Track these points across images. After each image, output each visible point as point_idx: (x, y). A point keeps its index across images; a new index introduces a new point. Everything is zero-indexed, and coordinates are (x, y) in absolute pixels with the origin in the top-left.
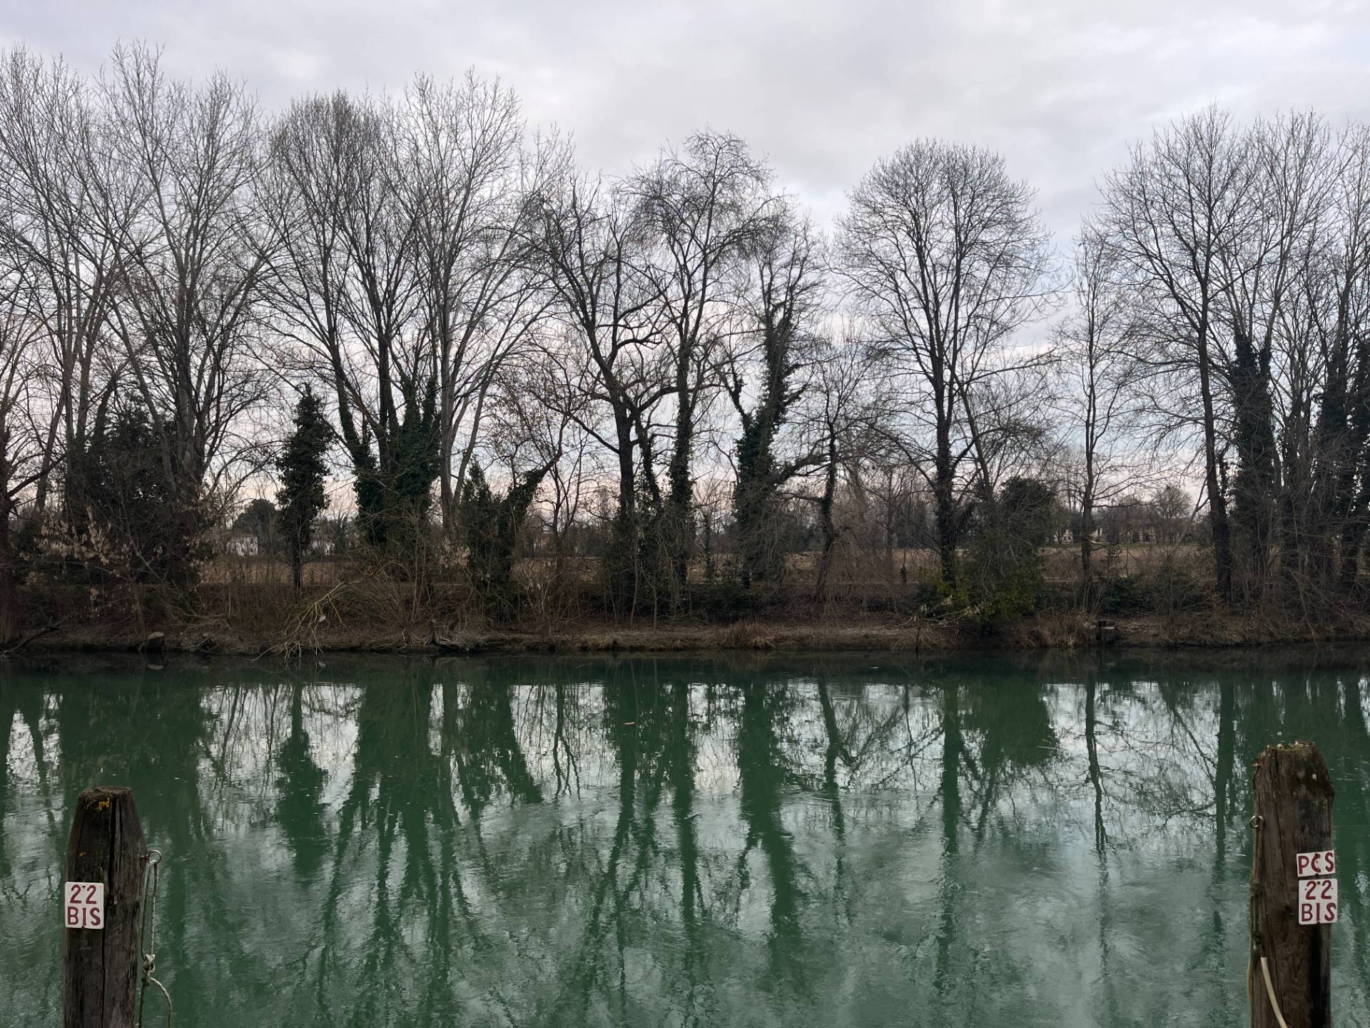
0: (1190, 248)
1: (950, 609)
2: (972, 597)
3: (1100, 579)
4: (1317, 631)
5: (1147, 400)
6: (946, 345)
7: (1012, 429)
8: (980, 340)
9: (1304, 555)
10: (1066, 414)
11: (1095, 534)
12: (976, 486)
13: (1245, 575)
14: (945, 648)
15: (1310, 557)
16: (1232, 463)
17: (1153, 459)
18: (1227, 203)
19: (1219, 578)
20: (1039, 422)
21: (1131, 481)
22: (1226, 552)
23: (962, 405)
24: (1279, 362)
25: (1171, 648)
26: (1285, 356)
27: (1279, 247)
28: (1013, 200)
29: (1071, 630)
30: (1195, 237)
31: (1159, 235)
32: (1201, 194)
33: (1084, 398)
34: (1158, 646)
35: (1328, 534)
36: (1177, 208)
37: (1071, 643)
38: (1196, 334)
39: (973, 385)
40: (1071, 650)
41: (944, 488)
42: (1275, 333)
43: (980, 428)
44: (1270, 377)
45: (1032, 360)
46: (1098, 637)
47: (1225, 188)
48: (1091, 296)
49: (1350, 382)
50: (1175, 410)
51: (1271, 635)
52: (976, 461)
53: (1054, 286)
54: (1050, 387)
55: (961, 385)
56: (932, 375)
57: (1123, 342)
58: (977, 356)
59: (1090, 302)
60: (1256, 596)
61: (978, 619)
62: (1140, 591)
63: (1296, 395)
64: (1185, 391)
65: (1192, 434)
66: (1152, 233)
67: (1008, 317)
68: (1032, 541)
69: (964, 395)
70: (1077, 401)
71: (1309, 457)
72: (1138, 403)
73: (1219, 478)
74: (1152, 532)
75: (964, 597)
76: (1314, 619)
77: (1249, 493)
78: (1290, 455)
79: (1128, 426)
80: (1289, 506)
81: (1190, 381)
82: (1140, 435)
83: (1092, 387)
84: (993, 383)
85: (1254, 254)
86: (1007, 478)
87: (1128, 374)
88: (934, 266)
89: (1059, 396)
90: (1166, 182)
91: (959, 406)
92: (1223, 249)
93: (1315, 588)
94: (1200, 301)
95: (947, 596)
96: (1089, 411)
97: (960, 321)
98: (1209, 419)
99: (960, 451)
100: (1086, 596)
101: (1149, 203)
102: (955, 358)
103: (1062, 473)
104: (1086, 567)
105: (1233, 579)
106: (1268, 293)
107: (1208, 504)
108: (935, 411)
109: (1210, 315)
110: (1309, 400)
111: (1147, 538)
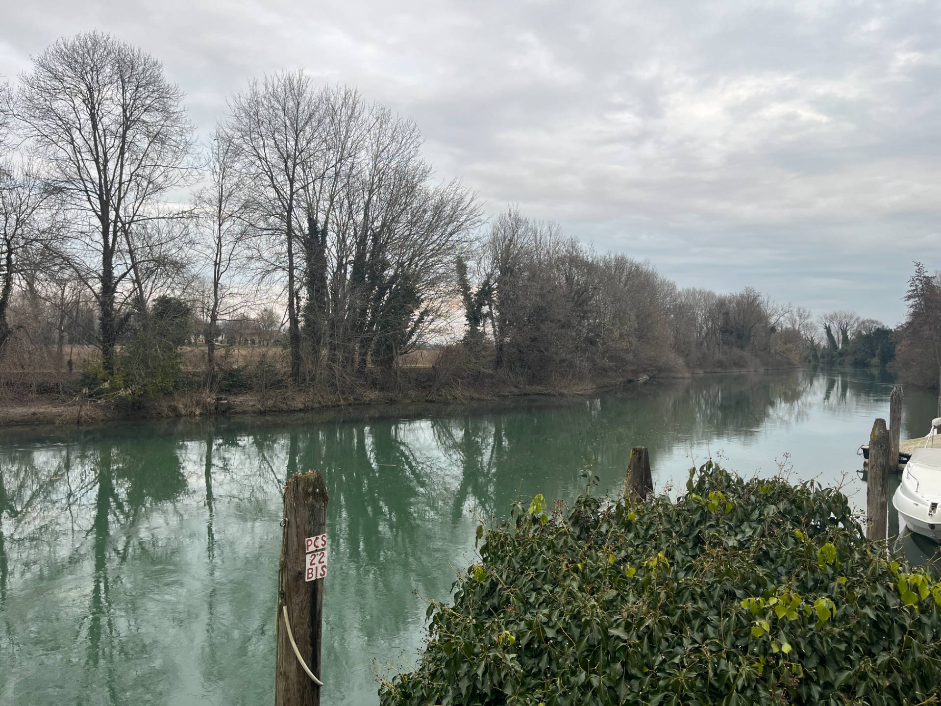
0: (284, 158)
1: (107, 391)
2: (125, 381)
3: (219, 368)
4: (344, 399)
5: (255, 252)
6: (112, 193)
7: (161, 261)
8: (140, 193)
9: (340, 355)
10: (202, 255)
11: (220, 338)
12: (133, 300)
13: (307, 366)
14: (102, 420)
15: (343, 356)
16: (304, 298)
17: (257, 291)
18: (307, 134)
19: (293, 368)
20: (182, 258)
21: (242, 304)
22: (297, 352)
23: (124, 239)
24: (331, 238)
25: (262, 413)
26: (335, 235)
27: (334, 168)
28: (168, 96)
29: (198, 404)
30: (287, 151)
31: (266, 145)
32: (292, 125)
33: (214, 245)
34: (254, 412)
35: (352, 343)
36: (277, 130)
37: (198, 413)
38: (286, 214)
39: (133, 226)
40: (198, 418)
41: (107, 299)
42: (330, 221)
43: (138, 258)
44: (326, 247)
45: (178, 214)
46: (216, 408)
47: (306, 124)
48: (221, 176)
49: (368, 255)
50: (273, 260)
51: (320, 403)
52: (134, 282)
53: (196, 165)
54: (191, 235)
55: (124, 224)
56: (100, 213)
57: (241, 211)
58: (137, 204)
59: (221, 180)
60: (312, 380)
61: (130, 398)
62: (245, 377)
63: (340, 259)
64: (279, 248)
65: (281, 276)
66: (261, 143)
67: (162, 180)
68: (174, 342)
69: (126, 233)
70: (209, 247)
71: (344, 297)
72: (249, 253)
73: (295, 306)
74: (256, 338)
75: (119, 381)
76: (343, 393)
77: (312, 317)
78: (335, 294)
79: (242, 268)
80: (333, 326)
81: (281, 243)
82: (250, 274)
83: (219, 238)
84: (149, 226)
85: (321, 169)
86: (157, 296)
87: (243, 233)
88: (104, 130)
89: (197, 242)
90: (271, 111)
91: (121, 239)
92: (303, 162)
93: (344, 375)
94: (289, 192)
95: (105, 381)
96: (217, 255)
97: (124, 176)
98: (291, 268)
99: (121, 273)
100: (210, 380)
101: (260, 122)
102: (119, 204)
103: (197, 296)
104: (210, 361)
105: (301, 369)
106: (327, 196)
107: (289, 322)
108: (102, 241)
109: (294, 202)
110: (346, 263)
111: (253, 342)
